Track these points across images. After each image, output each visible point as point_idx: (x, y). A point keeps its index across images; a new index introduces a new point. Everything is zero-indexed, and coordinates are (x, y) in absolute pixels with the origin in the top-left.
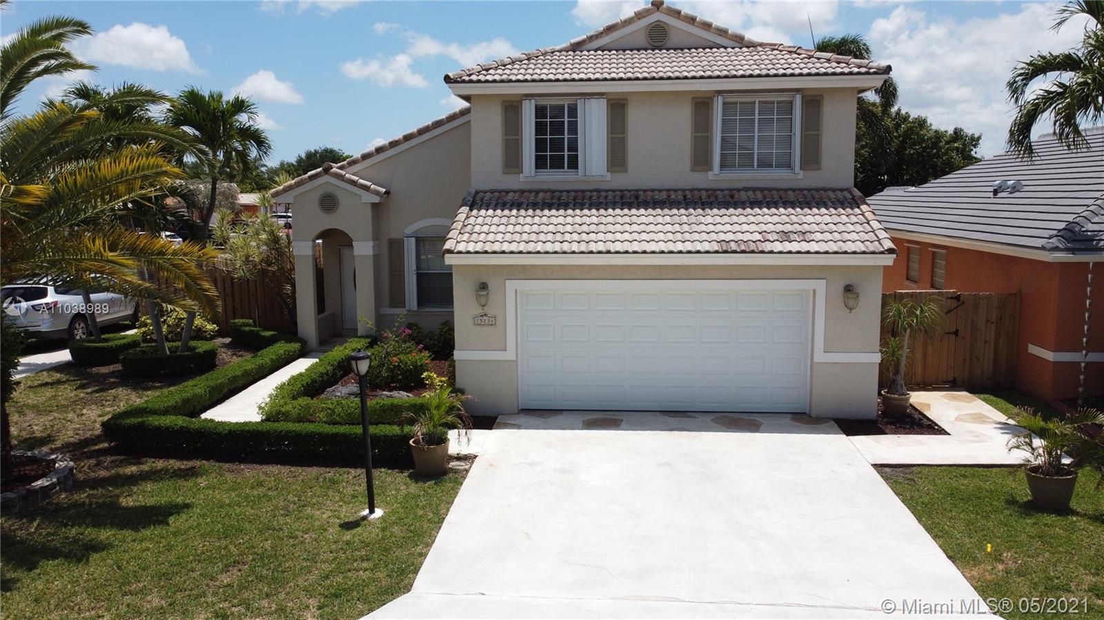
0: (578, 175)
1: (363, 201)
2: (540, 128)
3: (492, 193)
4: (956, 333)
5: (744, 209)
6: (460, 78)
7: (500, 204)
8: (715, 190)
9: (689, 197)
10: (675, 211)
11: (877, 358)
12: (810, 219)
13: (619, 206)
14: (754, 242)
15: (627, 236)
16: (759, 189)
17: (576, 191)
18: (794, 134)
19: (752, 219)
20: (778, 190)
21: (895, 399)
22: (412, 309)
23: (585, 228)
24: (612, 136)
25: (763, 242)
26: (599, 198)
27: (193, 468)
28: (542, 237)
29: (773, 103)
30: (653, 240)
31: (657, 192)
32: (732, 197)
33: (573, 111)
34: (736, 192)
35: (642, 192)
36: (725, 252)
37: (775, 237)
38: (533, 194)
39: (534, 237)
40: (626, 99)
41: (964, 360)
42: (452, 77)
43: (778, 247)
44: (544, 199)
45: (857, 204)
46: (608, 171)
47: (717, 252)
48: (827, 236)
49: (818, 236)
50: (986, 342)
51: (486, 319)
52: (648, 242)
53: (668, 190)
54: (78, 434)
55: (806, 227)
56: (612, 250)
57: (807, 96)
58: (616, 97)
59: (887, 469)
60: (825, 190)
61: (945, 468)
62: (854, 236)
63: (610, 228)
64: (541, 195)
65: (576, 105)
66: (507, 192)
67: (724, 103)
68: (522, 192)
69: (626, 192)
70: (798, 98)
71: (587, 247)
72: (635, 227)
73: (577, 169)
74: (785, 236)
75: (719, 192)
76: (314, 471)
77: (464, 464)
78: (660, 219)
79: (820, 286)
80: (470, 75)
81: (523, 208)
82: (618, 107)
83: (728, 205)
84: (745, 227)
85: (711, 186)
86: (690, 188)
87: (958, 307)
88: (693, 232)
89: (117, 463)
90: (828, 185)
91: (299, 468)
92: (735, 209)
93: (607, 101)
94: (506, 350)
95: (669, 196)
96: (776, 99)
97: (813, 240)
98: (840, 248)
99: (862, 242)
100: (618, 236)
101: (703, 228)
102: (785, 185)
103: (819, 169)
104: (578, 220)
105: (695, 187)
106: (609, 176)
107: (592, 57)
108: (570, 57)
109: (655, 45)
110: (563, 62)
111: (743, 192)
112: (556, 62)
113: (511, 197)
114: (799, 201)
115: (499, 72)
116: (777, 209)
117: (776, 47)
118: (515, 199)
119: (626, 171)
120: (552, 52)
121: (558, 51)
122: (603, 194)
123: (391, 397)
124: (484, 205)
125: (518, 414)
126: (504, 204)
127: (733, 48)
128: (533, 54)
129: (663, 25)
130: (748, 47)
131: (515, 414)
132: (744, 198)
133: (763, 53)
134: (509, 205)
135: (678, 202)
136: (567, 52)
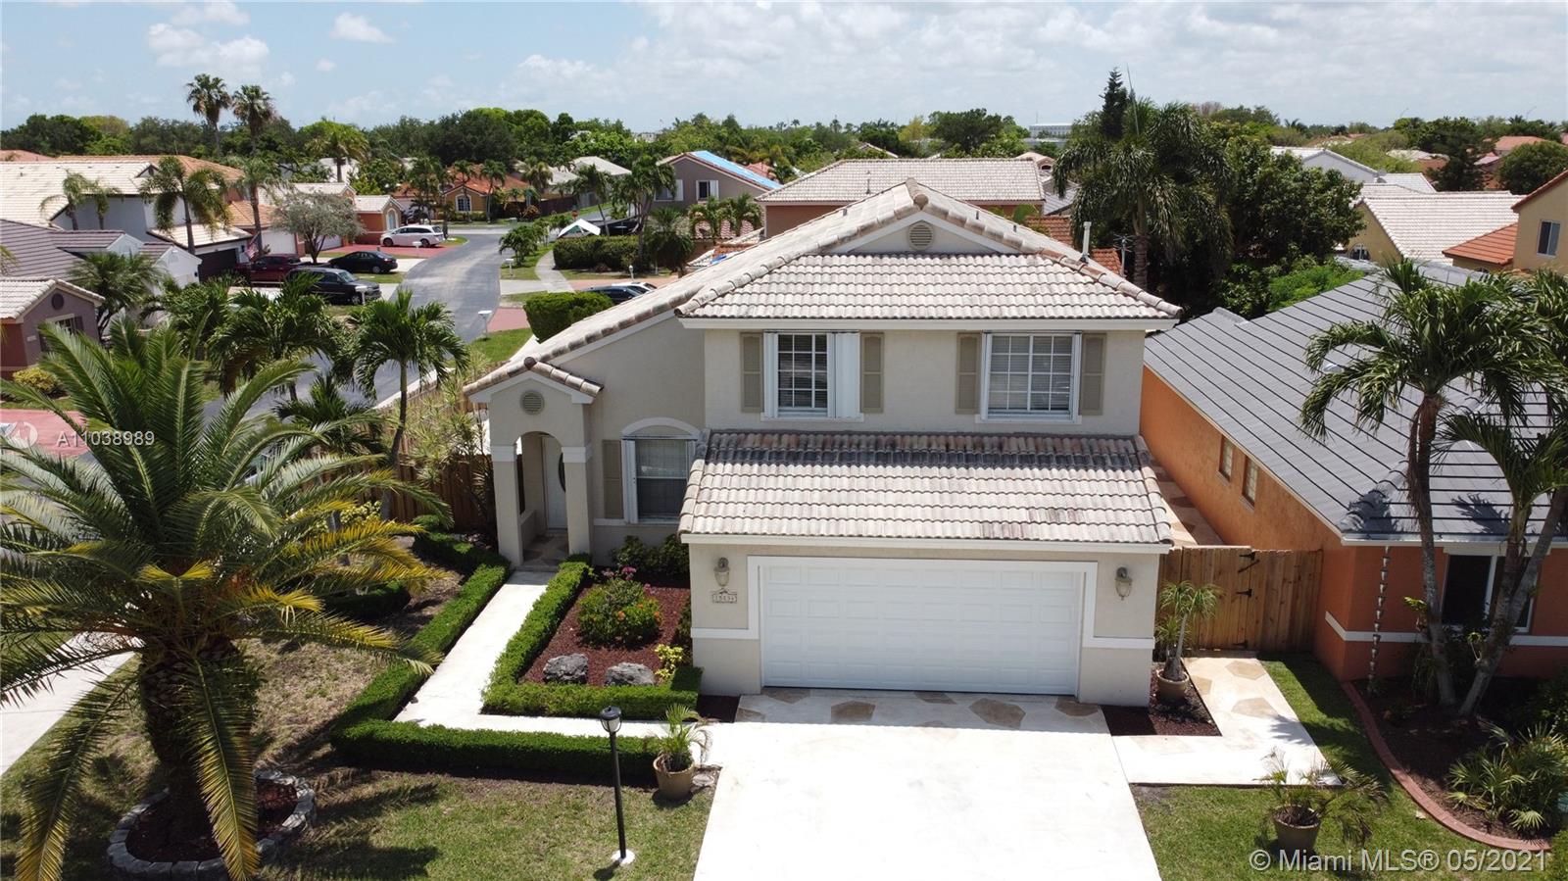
0: (827, 416)
1: (573, 402)
2: (783, 361)
3: (730, 434)
4: (1249, 593)
5: (1013, 468)
7: (739, 455)
8: (982, 435)
9: (952, 447)
10: (935, 469)
11: (1151, 644)
12: (1084, 487)
13: (873, 460)
14: (1020, 523)
15: (880, 512)
16: (1030, 435)
17: (825, 433)
18: (1073, 376)
19: (1020, 486)
20: (1053, 437)
21: (1171, 684)
22: (631, 520)
23: (835, 497)
24: (866, 373)
25: (1029, 524)
26: (850, 446)
27: (430, 788)
28: (788, 511)
29: (1050, 338)
30: (909, 519)
31: (916, 437)
32: (1001, 447)
33: (822, 342)
34: (1006, 438)
35: (898, 437)
37: (1043, 515)
38: (776, 437)
39: (778, 511)
40: (883, 336)
41: (1257, 622)
43: (1045, 532)
44: (789, 445)
45: (1139, 463)
46: (861, 411)
47: (978, 539)
48: (1101, 516)
49: (1091, 516)
50: (1281, 603)
51: (724, 595)
52: (904, 521)
53: (929, 435)
54: (294, 731)
55: (1079, 501)
57: (1088, 337)
58: (872, 333)
59: (1145, 790)
60: (1107, 437)
61: (1204, 788)
62: (1129, 517)
63: (863, 497)
64: (785, 438)
65: (825, 341)
66: (747, 434)
67: (994, 342)
68: (763, 433)
69: (881, 436)
70: (1078, 337)
71: (837, 526)
72: (891, 498)
73: (826, 407)
74: (1055, 515)
75: (986, 439)
76: (555, 789)
77: (708, 779)
78: (918, 484)
79: (1093, 567)
81: (765, 462)
82: (873, 341)
83: (995, 462)
84: (1013, 500)
85: (978, 430)
86: (955, 431)
87: (1253, 564)
88: (954, 506)
89: (350, 780)
90: (1110, 431)
91: (538, 785)
92: (1003, 467)
93: (861, 337)
94: (747, 629)
95: (930, 445)
96: (1053, 335)
97: (1084, 523)
98: (1112, 535)
99: (1137, 526)
100: (872, 511)
101: (965, 499)
102: (1061, 431)
103: (1101, 414)
104: (827, 482)
105: (961, 430)
106: (862, 416)
107: (844, 269)
108: (818, 269)
109: (919, 248)
110: (810, 278)
111: (1013, 439)
112: (802, 279)
113: (751, 443)
114: (1075, 457)
115: (737, 298)
116: (1050, 469)
117: (1058, 260)
118: (756, 445)
119: (882, 412)
120: (797, 259)
121: (804, 255)
122: (855, 438)
123: (622, 675)
124: (721, 455)
125: (762, 694)
126: (744, 454)
127: (1008, 255)
128: (775, 265)
129: (927, 226)
130: (1026, 254)
131: (758, 695)
132: (1014, 450)
133: (1041, 269)
134: (749, 456)
135: (940, 454)
136: (815, 256)
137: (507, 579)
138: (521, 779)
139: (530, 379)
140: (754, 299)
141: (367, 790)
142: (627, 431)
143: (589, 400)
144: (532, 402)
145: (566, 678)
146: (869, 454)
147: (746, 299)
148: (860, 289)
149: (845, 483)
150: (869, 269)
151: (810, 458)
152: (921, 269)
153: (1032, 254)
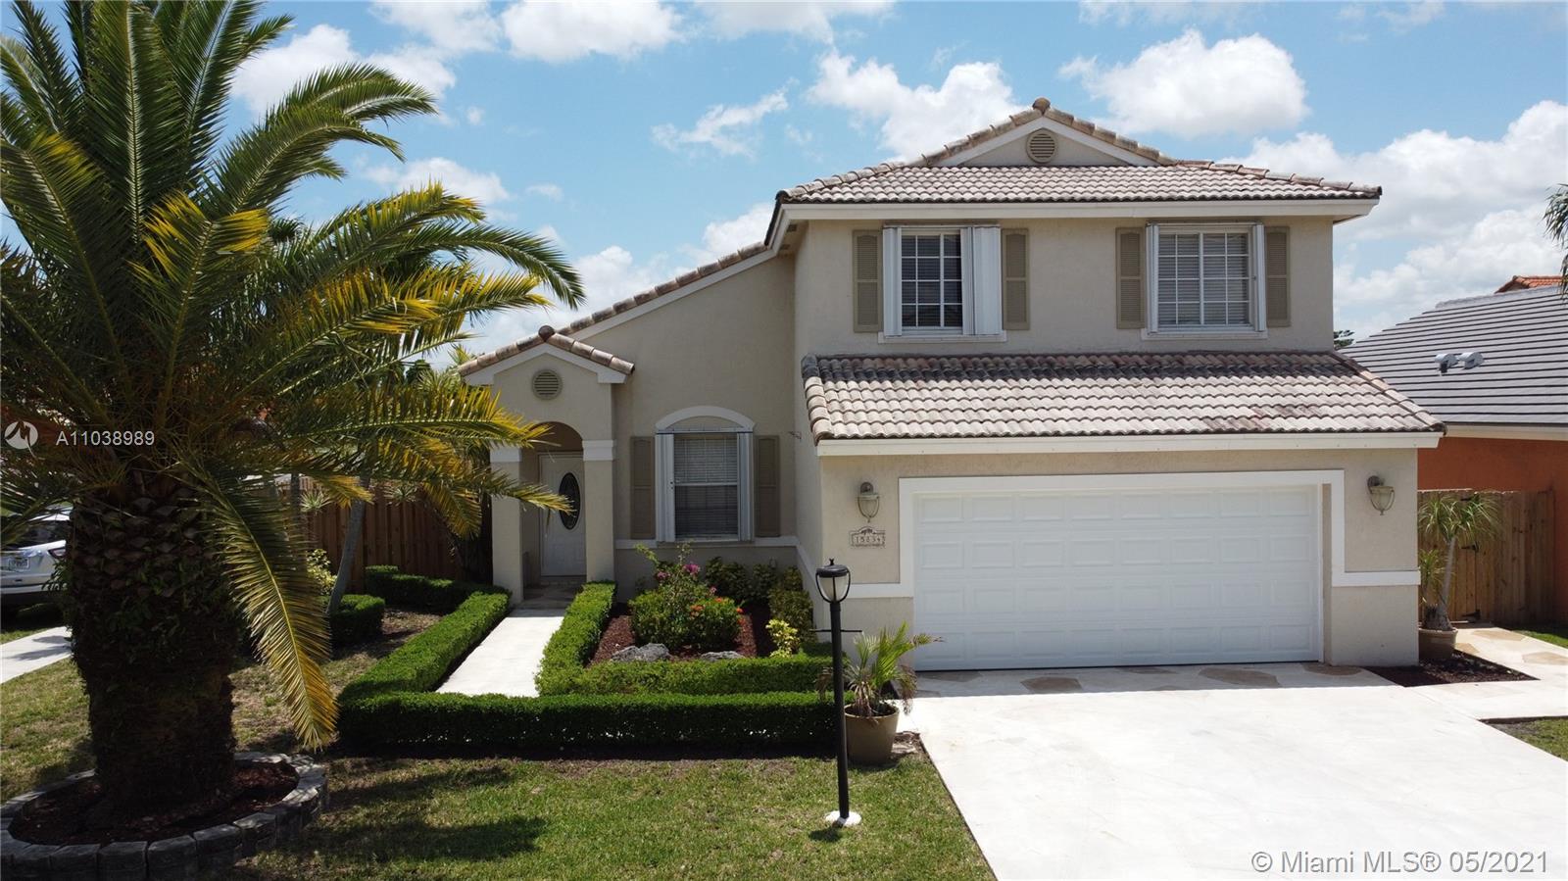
1: (600, 381)
2: (908, 270)
3: (841, 359)
4: (1476, 548)
6: (800, 196)
7: (861, 374)
8: (1151, 355)
9: (1121, 363)
11: (1415, 578)
13: (1032, 375)
14: (1250, 419)
15: (1069, 413)
16: (1209, 352)
17: (959, 357)
18: (1255, 278)
20: (1235, 354)
21: (1436, 636)
22: (667, 540)
23: (1003, 404)
24: (1008, 279)
25: (1260, 419)
26: (997, 365)
28: (949, 415)
29: (1222, 236)
30: (1111, 418)
31: (1073, 357)
33: (955, 245)
34: (1182, 356)
35: (1053, 358)
36: (1219, 432)
37: (1273, 412)
38: (901, 360)
39: (937, 416)
40: (1027, 230)
41: (1488, 585)
42: (790, 195)
43: (1285, 424)
45: (1353, 370)
46: (1003, 329)
47: (1207, 432)
48: (1341, 410)
49: (1326, 410)
50: (1514, 560)
51: (869, 537)
52: (1104, 420)
53: (1088, 355)
55: (1306, 399)
56: (1062, 432)
57: (1269, 227)
58: (1014, 226)
59: (1505, 724)
60: (1299, 354)
63: (1039, 403)
64: (913, 362)
65: (958, 238)
66: (862, 358)
67: (1161, 237)
68: (883, 358)
69: (1030, 357)
70: (1260, 229)
71: (1022, 427)
72: (1073, 402)
73: (961, 324)
74: (1286, 411)
75: (1158, 357)
76: (690, 765)
77: (905, 746)
78: (1100, 391)
79: (1336, 479)
80: (811, 193)
81: (897, 379)
83: (1182, 373)
84: (1226, 400)
85: (1145, 348)
86: (1118, 351)
88: (1158, 407)
90: (1300, 347)
92: (1194, 377)
93: (1002, 231)
94: (899, 583)
95: (1094, 362)
96: (1226, 232)
97: (1327, 415)
98: (1369, 425)
99: (1392, 417)
100: (1057, 413)
102: (1243, 348)
103: (1289, 326)
104: (985, 393)
106: (1004, 335)
108: (930, 174)
109: (1040, 160)
111: (1191, 356)
113: (871, 365)
114: (1273, 368)
116: (1252, 377)
118: (879, 366)
119: (1028, 329)
120: (902, 168)
121: (909, 166)
122: (999, 359)
124: (839, 375)
126: (867, 373)
127: (1145, 166)
128: (881, 170)
129: (1050, 135)
130: (1165, 166)
131: (916, 677)
132: (1198, 365)
134: (874, 375)
135: (1111, 369)
136: (920, 168)
137: (509, 611)
139: (546, 354)
142: (663, 424)
143: (620, 379)
144: (547, 384)
146: (1024, 371)
149: (1009, 392)
151: (952, 375)
152: (1053, 174)
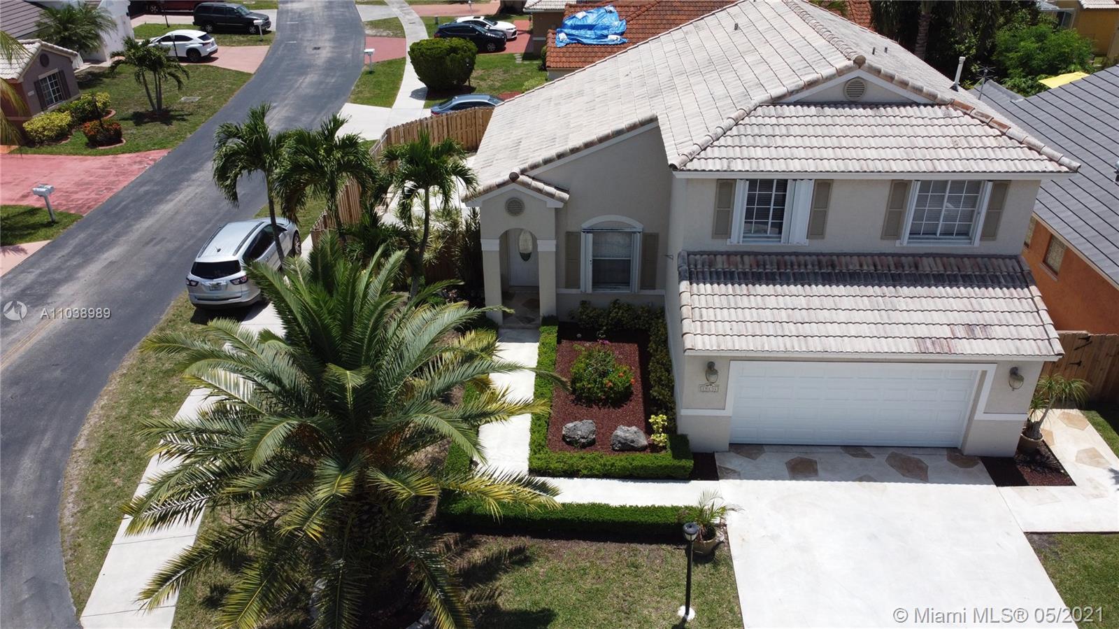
0: (780, 241)
1: (548, 206)
2: (751, 200)
4: (1079, 364)
5: (930, 287)
6: (685, 166)
7: (714, 275)
8: (900, 256)
9: (879, 267)
10: (870, 290)
12: (987, 304)
13: (820, 280)
15: (836, 329)
16: (937, 255)
18: (977, 210)
19: (939, 304)
20: (954, 257)
21: (1031, 442)
22: (587, 290)
23: (798, 316)
24: (815, 209)
25: (953, 339)
26: (800, 266)
28: (765, 329)
29: (964, 182)
30: (860, 336)
31: (848, 257)
32: (917, 267)
33: (781, 185)
34: (918, 258)
35: (835, 258)
37: (962, 331)
39: (757, 329)
43: (966, 347)
45: (1026, 282)
46: (807, 238)
47: (917, 353)
48: (1005, 331)
51: (710, 388)
52: (856, 338)
53: (859, 255)
55: (987, 318)
58: (823, 181)
59: (1035, 536)
60: (997, 257)
61: (1078, 535)
63: (821, 316)
64: (746, 258)
65: (785, 186)
67: (921, 184)
69: (822, 257)
70: (990, 183)
71: (806, 343)
73: (781, 234)
74: (971, 331)
75: (904, 259)
77: (723, 534)
78: (860, 302)
79: (991, 368)
81: (736, 283)
82: (823, 186)
83: (915, 281)
84: (937, 317)
85: (898, 251)
86: (878, 252)
87: (1086, 345)
88: (892, 323)
90: (999, 253)
92: (922, 286)
93: (815, 181)
95: (861, 266)
96: (967, 179)
98: (1018, 349)
99: (1035, 340)
100: (830, 329)
102: (962, 252)
103: (995, 240)
104: (789, 301)
105: (882, 252)
106: (807, 242)
107: (795, 120)
108: (774, 120)
109: (852, 99)
110: (769, 130)
111: (924, 259)
112: (764, 131)
113: (720, 264)
114: (975, 275)
115: (716, 152)
116: (958, 288)
117: (968, 112)
118: (725, 267)
119: (823, 238)
120: (755, 110)
121: (759, 106)
122: (801, 258)
123: (626, 440)
124: (700, 276)
125: (729, 451)
126: (717, 273)
127: (925, 105)
128: (740, 116)
129: (862, 81)
130: (940, 105)
131: (727, 452)
132: (928, 270)
133: (956, 121)
134: (722, 276)
135: (871, 273)
136: (768, 106)
137: (498, 338)
138: (584, 540)
139: (514, 189)
140: (731, 153)
141: (477, 556)
142: (586, 225)
143: (560, 205)
144: (515, 207)
145: (583, 440)
146: (816, 274)
147: (724, 152)
148: (814, 142)
149: (802, 302)
150: (816, 121)
151: (770, 279)
152: (859, 121)
153: (944, 105)
